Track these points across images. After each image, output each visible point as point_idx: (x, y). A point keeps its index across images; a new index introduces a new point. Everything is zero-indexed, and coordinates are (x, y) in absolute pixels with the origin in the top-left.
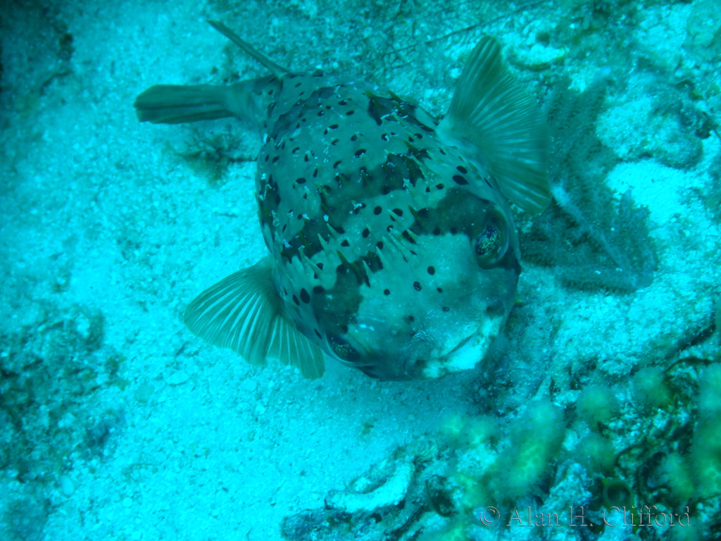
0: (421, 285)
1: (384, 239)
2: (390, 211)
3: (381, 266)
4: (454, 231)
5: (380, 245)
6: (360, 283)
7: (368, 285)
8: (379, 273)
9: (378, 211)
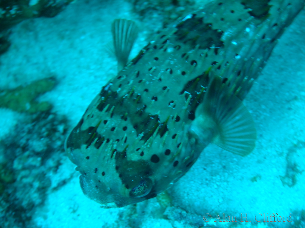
0: (97, 172)
1: (111, 141)
2: (126, 135)
3: (98, 148)
4: (121, 176)
5: (108, 141)
6: (86, 143)
7: (87, 147)
8: (95, 149)
9: (125, 129)
